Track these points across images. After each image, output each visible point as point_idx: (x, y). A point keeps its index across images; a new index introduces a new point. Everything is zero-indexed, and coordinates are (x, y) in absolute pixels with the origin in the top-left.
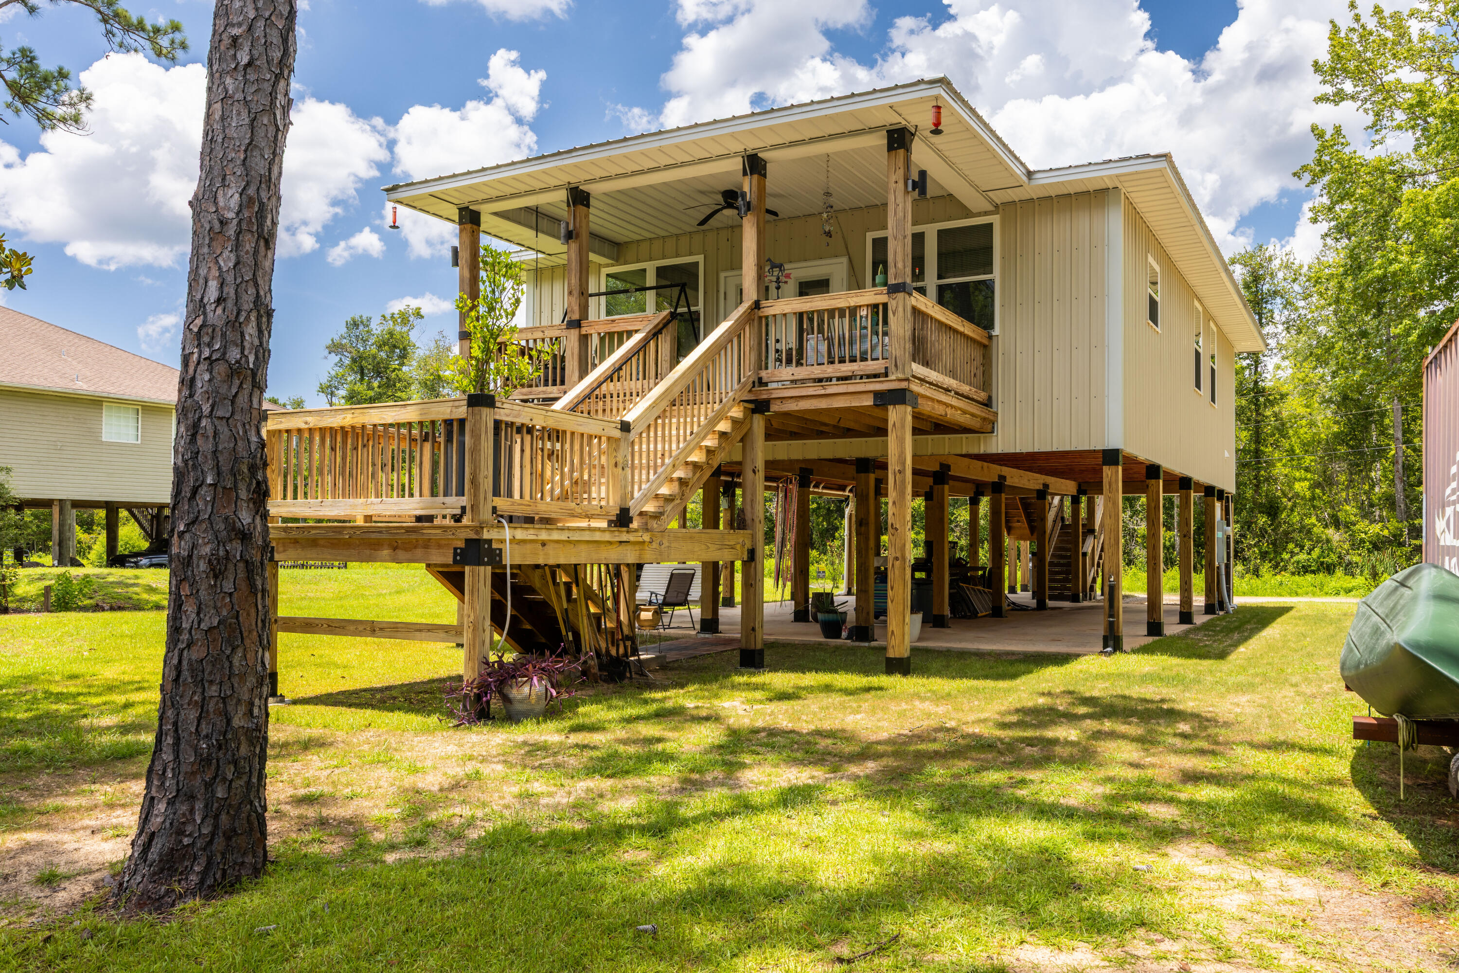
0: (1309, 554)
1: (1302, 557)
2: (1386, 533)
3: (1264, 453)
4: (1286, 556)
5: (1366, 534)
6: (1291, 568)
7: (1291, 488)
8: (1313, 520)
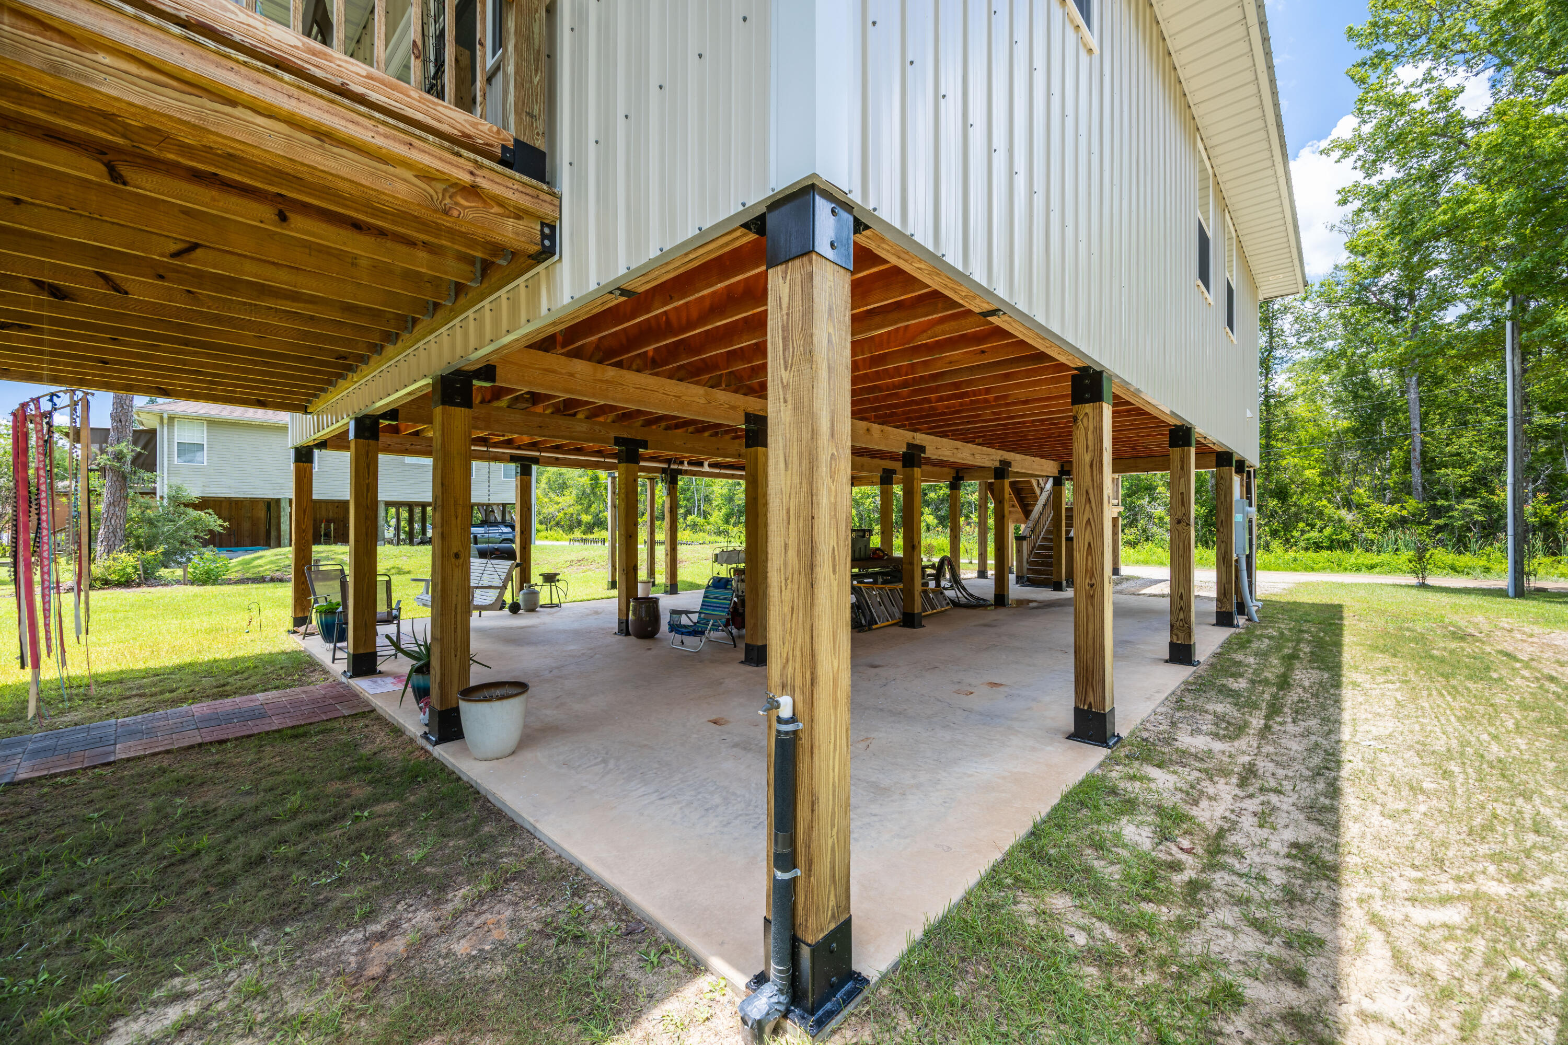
0: (1320, 532)
1: (1314, 534)
2: (1404, 513)
3: (1273, 447)
4: (1295, 533)
5: (1381, 513)
6: (1302, 544)
7: (1301, 475)
8: (1325, 502)
